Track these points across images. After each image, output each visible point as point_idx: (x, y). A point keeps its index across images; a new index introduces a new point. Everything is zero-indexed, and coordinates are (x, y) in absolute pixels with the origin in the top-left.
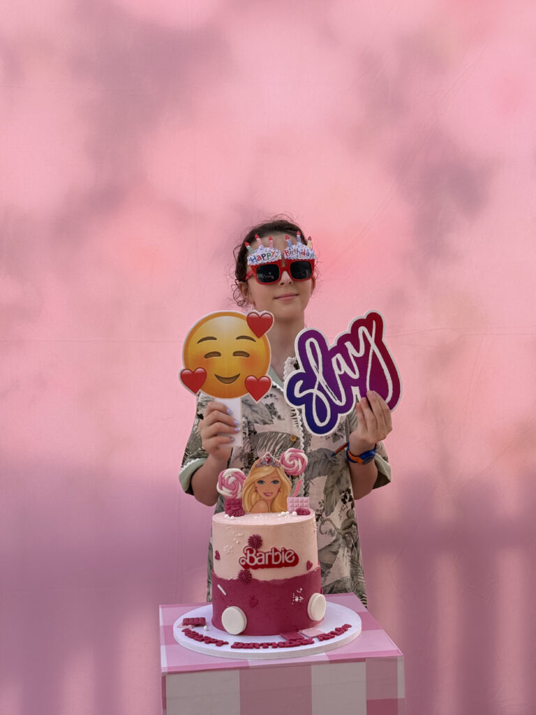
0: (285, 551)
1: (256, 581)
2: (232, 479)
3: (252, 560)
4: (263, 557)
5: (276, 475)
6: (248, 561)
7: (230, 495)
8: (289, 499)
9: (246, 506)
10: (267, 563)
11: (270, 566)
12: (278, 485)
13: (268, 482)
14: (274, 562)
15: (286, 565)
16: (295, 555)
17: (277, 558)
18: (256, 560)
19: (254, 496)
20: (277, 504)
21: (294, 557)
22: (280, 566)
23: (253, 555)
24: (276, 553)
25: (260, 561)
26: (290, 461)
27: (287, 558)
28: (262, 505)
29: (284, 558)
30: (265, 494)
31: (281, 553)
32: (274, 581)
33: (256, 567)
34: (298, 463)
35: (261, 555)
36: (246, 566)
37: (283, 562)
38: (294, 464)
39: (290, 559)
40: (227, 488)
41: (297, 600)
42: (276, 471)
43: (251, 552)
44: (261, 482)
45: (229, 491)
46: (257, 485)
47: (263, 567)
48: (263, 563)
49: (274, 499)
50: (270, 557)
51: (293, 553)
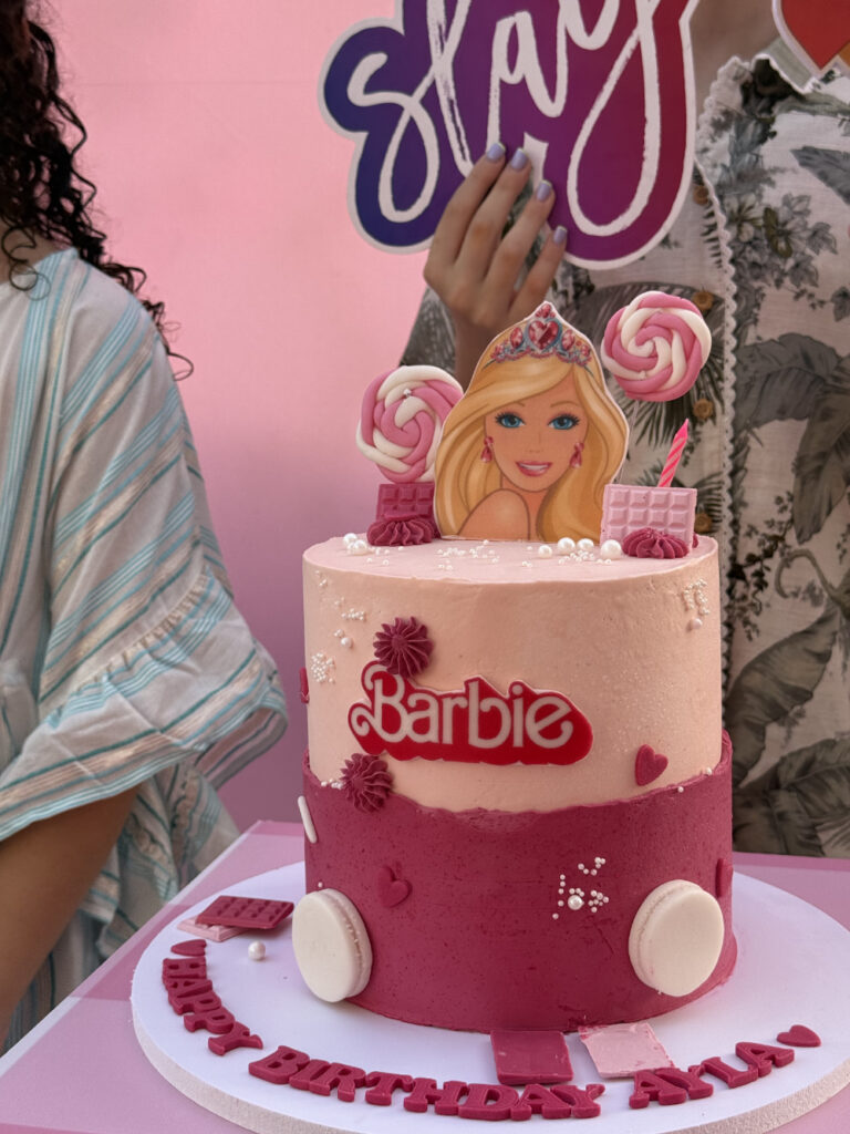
0: (529, 697)
1: (410, 805)
2: (412, 405)
3: (391, 720)
4: (432, 713)
5: (570, 394)
6: (377, 722)
7: (401, 467)
8: (612, 492)
9: (446, 509)
10: (448, 739)
11: (458, 751)
12: (575, 435)
13: (537, 419)
14: (475, 740)
15: (531, 754)
16: (574, 716)
17: (490, 723)
18: (407, 721)
19: (478, 471)
20: (563, 507)
21: (567, 728)
22: (504, 756)
23: (395, 701)
24: (487, 704)
25: (421, 726)
26: (640, 343)
27: (534, 730)
28: (507, 510)
29: (522, 726)
30: (520, 466)
31: (510, 703)
32: (480, 813)
33: (406, 751)
34: (671, 353)
35: (423, 706)
36: (370, 742)
37: (518, 741)
38: (654, 356)
39: (552, 732)
40: (389, 438)
41: (576, 902)
42: (570, 381)
43: (389, 689)
44: (509, 419)
45: (401, 451)
46: (495, 430)
47: (432, 752)
48: (432, 736)
49: (551, 491)
50: (460, 716)
51: (564, 710)
